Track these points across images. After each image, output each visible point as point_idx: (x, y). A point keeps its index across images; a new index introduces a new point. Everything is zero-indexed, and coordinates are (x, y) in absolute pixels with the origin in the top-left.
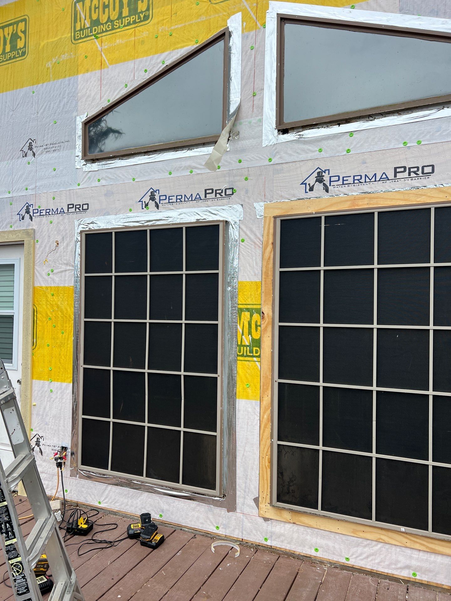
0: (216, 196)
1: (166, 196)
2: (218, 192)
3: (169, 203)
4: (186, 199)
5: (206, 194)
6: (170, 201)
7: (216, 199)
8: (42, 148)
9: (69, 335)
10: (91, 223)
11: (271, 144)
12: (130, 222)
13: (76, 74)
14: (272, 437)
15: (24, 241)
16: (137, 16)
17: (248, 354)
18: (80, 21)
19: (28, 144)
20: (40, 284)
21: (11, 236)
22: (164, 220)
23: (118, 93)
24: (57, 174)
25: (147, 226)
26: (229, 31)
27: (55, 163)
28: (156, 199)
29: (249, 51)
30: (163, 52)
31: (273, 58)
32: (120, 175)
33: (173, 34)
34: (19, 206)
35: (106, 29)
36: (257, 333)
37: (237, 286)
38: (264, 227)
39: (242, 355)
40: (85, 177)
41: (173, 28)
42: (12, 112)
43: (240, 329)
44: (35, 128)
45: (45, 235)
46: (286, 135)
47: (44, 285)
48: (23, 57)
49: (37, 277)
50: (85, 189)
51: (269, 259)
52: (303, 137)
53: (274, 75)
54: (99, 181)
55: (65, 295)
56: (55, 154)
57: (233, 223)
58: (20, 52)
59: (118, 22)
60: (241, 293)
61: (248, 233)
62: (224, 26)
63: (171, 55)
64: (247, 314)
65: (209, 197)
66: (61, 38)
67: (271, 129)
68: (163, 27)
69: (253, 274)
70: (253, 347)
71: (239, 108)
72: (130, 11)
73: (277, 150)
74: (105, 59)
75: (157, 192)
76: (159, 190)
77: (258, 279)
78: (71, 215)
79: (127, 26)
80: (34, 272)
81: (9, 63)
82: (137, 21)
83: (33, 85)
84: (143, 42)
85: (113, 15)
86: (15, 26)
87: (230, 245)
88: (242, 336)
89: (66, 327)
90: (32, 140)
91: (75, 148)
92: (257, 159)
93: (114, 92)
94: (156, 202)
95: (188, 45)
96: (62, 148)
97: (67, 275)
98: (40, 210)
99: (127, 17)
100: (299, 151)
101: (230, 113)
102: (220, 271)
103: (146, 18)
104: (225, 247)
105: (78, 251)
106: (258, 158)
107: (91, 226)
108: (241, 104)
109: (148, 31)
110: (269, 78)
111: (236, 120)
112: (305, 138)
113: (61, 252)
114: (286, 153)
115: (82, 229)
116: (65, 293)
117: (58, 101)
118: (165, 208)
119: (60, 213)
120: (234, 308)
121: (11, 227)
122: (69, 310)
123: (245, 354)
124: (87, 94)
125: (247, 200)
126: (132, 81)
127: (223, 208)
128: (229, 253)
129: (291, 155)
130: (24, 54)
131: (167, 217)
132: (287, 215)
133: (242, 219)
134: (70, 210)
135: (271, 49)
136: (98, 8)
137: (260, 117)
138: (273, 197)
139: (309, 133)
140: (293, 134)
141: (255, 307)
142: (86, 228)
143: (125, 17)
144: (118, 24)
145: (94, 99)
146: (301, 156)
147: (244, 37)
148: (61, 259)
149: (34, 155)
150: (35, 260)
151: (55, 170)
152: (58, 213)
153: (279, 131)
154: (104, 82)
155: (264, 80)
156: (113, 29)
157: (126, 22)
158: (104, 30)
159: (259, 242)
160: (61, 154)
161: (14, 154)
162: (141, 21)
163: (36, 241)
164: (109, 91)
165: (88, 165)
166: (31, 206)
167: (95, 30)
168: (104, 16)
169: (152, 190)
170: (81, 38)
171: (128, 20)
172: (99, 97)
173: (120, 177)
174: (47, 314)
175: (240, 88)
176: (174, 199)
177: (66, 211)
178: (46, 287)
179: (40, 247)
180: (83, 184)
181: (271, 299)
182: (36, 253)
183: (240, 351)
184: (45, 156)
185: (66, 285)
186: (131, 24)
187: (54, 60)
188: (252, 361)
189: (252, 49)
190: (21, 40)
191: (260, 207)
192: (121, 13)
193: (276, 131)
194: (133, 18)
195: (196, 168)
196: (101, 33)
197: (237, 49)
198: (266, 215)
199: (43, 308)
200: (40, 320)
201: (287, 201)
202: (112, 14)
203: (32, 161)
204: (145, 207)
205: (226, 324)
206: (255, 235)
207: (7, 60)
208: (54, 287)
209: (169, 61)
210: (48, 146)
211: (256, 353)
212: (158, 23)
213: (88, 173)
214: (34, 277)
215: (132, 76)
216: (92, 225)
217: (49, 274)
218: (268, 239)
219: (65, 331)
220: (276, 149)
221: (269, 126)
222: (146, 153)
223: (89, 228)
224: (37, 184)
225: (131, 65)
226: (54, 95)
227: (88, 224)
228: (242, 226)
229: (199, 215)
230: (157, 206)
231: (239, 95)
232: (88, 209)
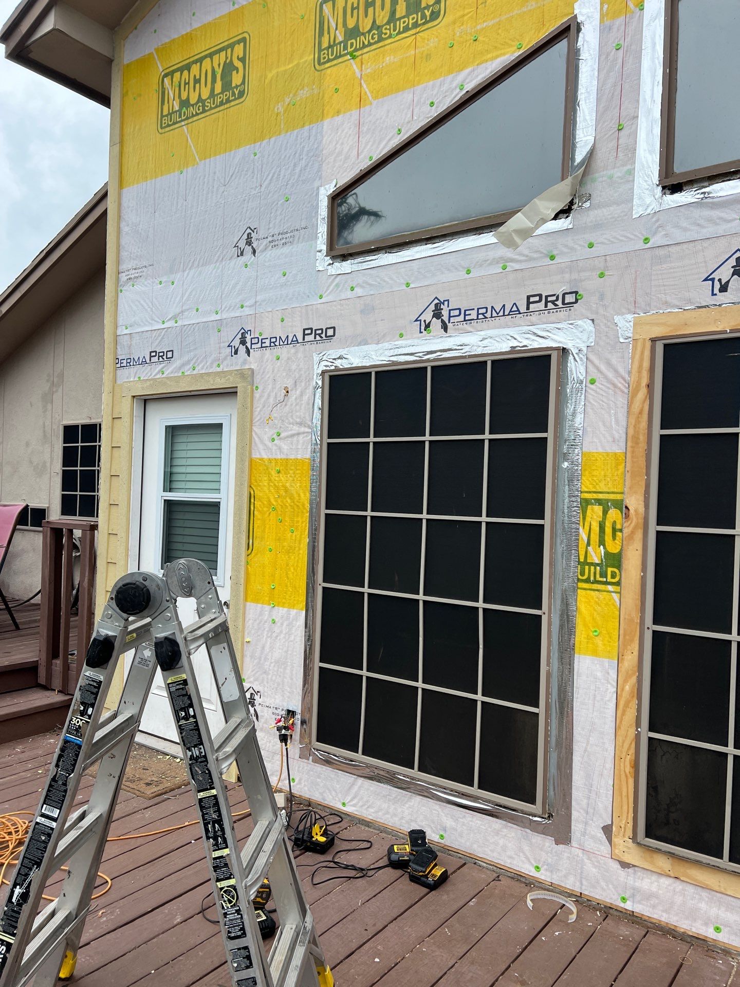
0: (546, 306)
1: (460, 309)
2: (550, 299)
3: (465, 320)
4: (494, 314)
5: (529, 303)
6: (467, 318)
7: (546, 312)
8: (265, 242)
9: (301, 535)
10: (338, 358)
11: (648, 211)
12: (400, 355)
13: (320, 120)
14: (638, 724)
15: (237, 387)
16: (419, 14)
17: (598, 578)
18: (329, 33)
19: (245, 236)
20: (260, 453)
21: (218, 380)
22: (456, 350)
23: (386, 144)
24: (289, 281)
25: (428, 360)
26: (578, 23)
27: (285, 264)
28: (443, 316)
29: (613, 53)
30: (462, 70)
31: (657, 61)
32: (386, 279)
33: (480, 38)
34: (231, 334)
35: (369, 41)
36: (616, 543)
37: (580, 460)
38: (633, 358)
39: (587, 581)
40: (330, 286)
41: (479, 27)
42: (224, 187)
43: (584, 536)
44: (257, 211)
45: (269, 377)
46: (677, 196)
47: (265, 457)
48: (241, 100)
49: (255, 443)
50: (330, 304)
51: (641, 413)
52: (710, 195)
53: (659, 90)
54: (352, 289)
55: (298, 472)
56: (286, 250)
57: (575, 351)
58: (237, 93)
59: (388, 27)
60: (587, 473)
61: (603, 367)
62: (567, 15)
63: (476, 72)
64: (598, 509)
65: (534, 308)
66: (298, 65)
67: (649, 185)
68: (462, 28)
69: (610, 439)
70: (607, 566)
71: (591, 154)
72: (408, 7)
73: (659, 223)
74: (367, 90)
75: (446, 303)
76: (448, 301)
77: (619, 449)
78: (308, 346)
79: (404, 32)
80: (251, 436)
81: (219, 111)
82: (420, 22)
83: (255, 143)
84: (428, 57)
85: (381, 17)
86: (229, 51)
87: (568, 390)
88: (587, 548)
89: (298, 522)
90: (251, 230)
91: (317, 238)
92: (622, 241)
93: (379, 144)
94: (443, 321)
95: (504, 54)
96: (296, 239)
97: (301, 442)
98: (262, 339)
99: (404, 17)
100: (702, 222)
101: (576, 164)
102: (550, 435)
103: (435, 15)
104: (561, 393)
105: (318, 402)
106: (623, 238)
107: (339, 363)
108: (597, 146)
109: (437, 37)
110: (648, 97)
111: (584, 174)
112: (713, 198)
113: (292, 405)
114: (677, 226)
115: (325, 368)
116: (297, 470)
117: (292, 165)
118: (458, 329)
119: (291, 344)
120: (573, 499)
121: (219, 366)
122: (302, 495)
123: (592, 578)
124: (337, 151)
125: (601, 311)
126: (409, 122)
127: (559, 326)
128: (568, 403)
129: (685, 230)
130: (241, 94)
131: (461, 345)
132: (677, 335)
133: (593, 344)
134: (307, 338)
135: (654, 44)
136: (358, 8)
137: (629, 167)
138: (649, 305)
139: (722, 189)
140: (692, 193)
141: (612, 497)
142: (331, 366)
143: (400, 19)
144: (388, 32)
145: (347, 158)
146: (705, 230)
147: (604, 29)
148: (292, 416)
149: (254, 252)
150: (254, 417)
151: (284, 275)
152: (289, 343)
153: (664, 188)
154: (364, 129)
155: (638, 101)
156: (380, 39)
157: (402, 25)
158: (366, 43)
159: (622, 384)
160: (294, 249)
161: (225, 252)
162: (426, 22)
163: (254, 388)
164: (371, 143)
165: (336, 264)
166: (249, 332)
167: (352, 45)
168: (366, 20)
169: (436, 301)
170: (329, 61)
171: (404, 22)
172: (356, 153)
173: (385, 281)
174: (269, 501)
175: (595, 118)
176: (474, 315)
177: (300, 339)
178: (269, 459)
179: (261, 396)
180: (328, 295)
181: (643, 484)
182: (254, 407)
183: (582, 574)
184: (270, 252)
185: (299, 457)
186: (410, 29)
187: (287, 100)
188: (605, 591)
189: (617, 49)
190: (237, 72)
191: (625, 324)
192: (393, 12)
193: (660, 188)
194: (413, 19)
195: (512, 260)
196: (361, 49)
197: (591, 52)
198: (637, 337)
199: (264, 492)
200: (259, 511)
201: (677, 310)
202: (379, 16)
203: (251, 263)
204: (425, 330)
205: (559, 526)
206: (616, 371)
207: (217, 107)
208: (281, 459)
209: (471, 85)
210: (275, 238)
211: (613, 576)
212: (454, 23)
213: (336, 278)
214: (251, 443)
215: (409, 115)
216: (339, 361)
217: (273, 440)
218: (640, 378)
219: (297, 528)
220: (657, 221)
221: (646, 181)
222: (430, 239)
223: (336, 367)
224: (258, 298)
225: (407, 96)
226: (285, 156)
227: (334, 359)
228: (591, 356)
229: (515, 339)
230: (445, 327)
231: (591, 131)
232: (334, 335)
